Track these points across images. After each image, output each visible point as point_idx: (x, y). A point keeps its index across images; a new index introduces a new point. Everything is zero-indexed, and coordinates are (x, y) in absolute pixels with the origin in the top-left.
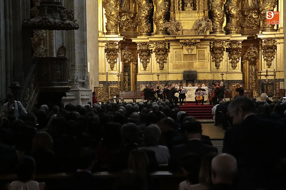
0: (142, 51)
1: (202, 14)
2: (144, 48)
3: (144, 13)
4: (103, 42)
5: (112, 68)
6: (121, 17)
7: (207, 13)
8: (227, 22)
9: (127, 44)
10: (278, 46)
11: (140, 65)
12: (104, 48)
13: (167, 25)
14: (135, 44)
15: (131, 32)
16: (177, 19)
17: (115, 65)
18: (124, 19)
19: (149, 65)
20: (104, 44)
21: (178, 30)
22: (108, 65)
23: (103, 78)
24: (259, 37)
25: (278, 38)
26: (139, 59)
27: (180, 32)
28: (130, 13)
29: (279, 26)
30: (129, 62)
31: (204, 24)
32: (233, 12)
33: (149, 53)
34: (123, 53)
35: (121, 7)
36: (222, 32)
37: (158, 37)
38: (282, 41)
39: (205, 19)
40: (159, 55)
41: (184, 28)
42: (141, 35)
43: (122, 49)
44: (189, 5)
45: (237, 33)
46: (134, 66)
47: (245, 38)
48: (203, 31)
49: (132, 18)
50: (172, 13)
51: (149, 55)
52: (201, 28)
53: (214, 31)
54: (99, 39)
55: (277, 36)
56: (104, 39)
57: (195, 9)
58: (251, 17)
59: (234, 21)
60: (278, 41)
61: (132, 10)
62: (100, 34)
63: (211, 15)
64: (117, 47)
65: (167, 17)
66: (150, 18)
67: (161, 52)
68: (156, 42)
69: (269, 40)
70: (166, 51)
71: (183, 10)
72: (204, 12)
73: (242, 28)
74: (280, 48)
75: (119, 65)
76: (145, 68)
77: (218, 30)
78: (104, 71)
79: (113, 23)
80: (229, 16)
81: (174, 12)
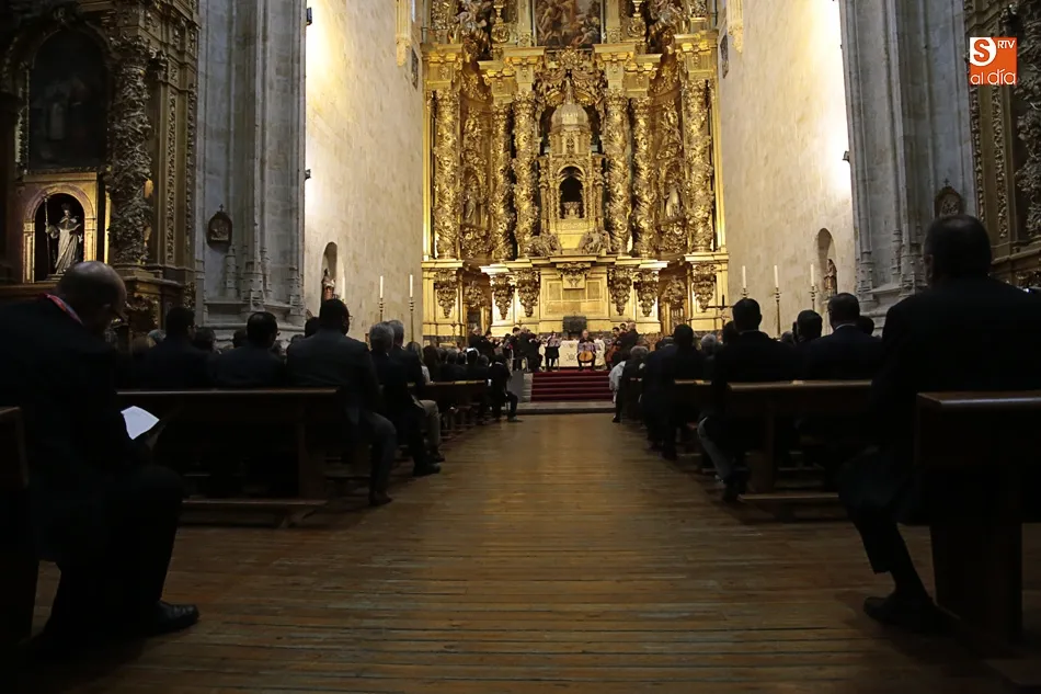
0: (498, 288)
1: (593, 223)
2: (501, 282)
3: (502, 228)
4: (431, 270)
5: (446, 314)
6: (464, 234)
7: (601, 220)
8: (635, 241)
9: (471, 274)
10: (718, 275)
11: (496, 311)
12: (432, 282)
13: (537, 240)
14: (486, 276)
15: (483, 258)
16: (552, 231)
17: (452, 310)
18: (468, 237)
19: (510, 310)
20: (432, 274)
21: (553, 249)
22: (440, 311)
23: (430, 331)
24: (687, 259)
25: (719, 262)
26: (494, 301)
27: (557, 253)
28: (480, 229)
29: (719, 244)
30: (478, 307)
31: (596, 238)
32: (644, 225)
33: (510, 290)
34: (467, 291)
35: (464, 218)
36: (626, 254)
37: (524, 262)
38: (724, 266)
39: (599, 231)
40: (525, 292)
41: (564, 246)
42: (497, 262)
43: (465, 285)
44: (572, 211)
45: (650, 258)
46: (487, 313)
47: (664, 264)
48: (594, 249)
49: (485, 238)
50: (544, 222)
51: (510, 294)
52: (592, 245)
53: (614, 252)
54: (424, 265)
55: (717, 258)
56: (432, 265)
57: (581, 216)
58: (672, 233)
59: (645, 238)
60: (719, 267)
61: (484, 224)
62: (426, 258)
63: (609, 226)
64: (454, 279)
65: (536, 230)
66: (511, 238)
67: (527, 287)
68: (519, 270)
69: (702, 264)
70: (536, 286)
71: (563, 217)
72: (597, 220)
73: (658, 252)
74: (722, 279)
75: (458, 312)
76: (504, 315)
77: (620, 251)
78: (432, 320)
79: (447, 240)
80: (636, 232)
81: (548, 221)
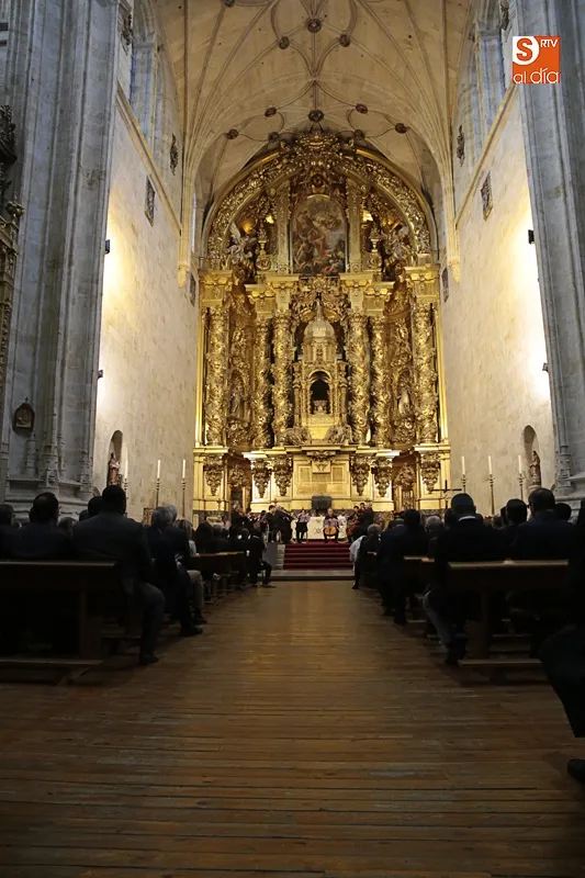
0: (257, 471)
1: (338, 419)
2: (260, 466)
3: (262, 421)
4: (201, 455)
5: (213, 492)
6: (230, 425)
7: (344, 416)
8: (372, 434)
9: (234, 460)
10: (442, 463)
11: (255, 490)
12: (202, 465)
13: (291, 431)
14: (248, 461)
15: (245, 446)
16: (304, 424)
17: (218, 489)
18: (233, 428)
19: (267, 490)
20: (202, 459)
21: (304, 439)
22: (208, 489)
23: (199, 506)
24: (416, 449)
25: (442, 452)
26: (254, 482)
27: (307, 443)
28: (243, 422)
29: (443, 437)
30: (240, 486)
31: (340, 430)
32: (380, 420)
33: (267, 473)
34: (231, 473)
35: (230, 412)
36: (365, 444)
37: (279, 450)
38: (447, 456)
39: (343, 425)
40: (280, 475)
41: (313, 437)
42: (257, 449)
43: (230, 468)
44: (320, 408)
45: (385, 447)
46: (248, 492)
47: (397, 453)
48: (339, 440)
49: (247, 429)
50: (297, 417)
51: (267, 477)
52: (337, 436)
53: (354, 442)
54: (195, 451)
55: (441, 448)
56: (202, 451)
57: (328, 412)
58: (403, 428)
59: (381, 431)
60: (442, 456)
61: (247, 418)
62: (197, 445)
63: (351, 421)
64: (220, 463)
65: (290, 423)
66: (269, 429)
67: (282, 471)
68: (276, 456)
69: (429, 454)
70: (289, 470)
71: (312, 413)
72: (341, 416)
73: (392, 442)
74: (445, 465)
75: (222, 490)
76: (262, 494)
77: (360, 442)
78: (201, 497)
79: (216, 431)
80: (373, 426)
81: (300, 416)
